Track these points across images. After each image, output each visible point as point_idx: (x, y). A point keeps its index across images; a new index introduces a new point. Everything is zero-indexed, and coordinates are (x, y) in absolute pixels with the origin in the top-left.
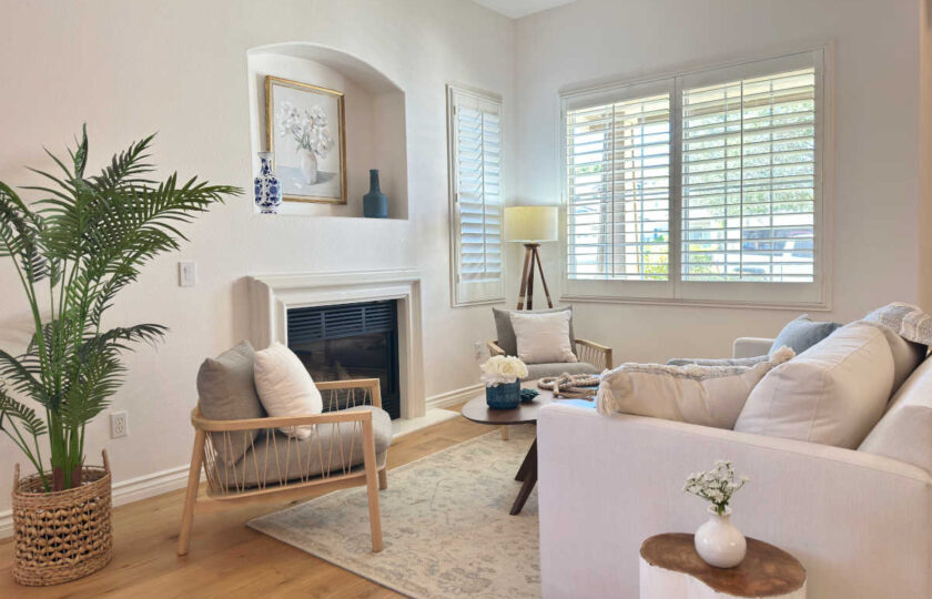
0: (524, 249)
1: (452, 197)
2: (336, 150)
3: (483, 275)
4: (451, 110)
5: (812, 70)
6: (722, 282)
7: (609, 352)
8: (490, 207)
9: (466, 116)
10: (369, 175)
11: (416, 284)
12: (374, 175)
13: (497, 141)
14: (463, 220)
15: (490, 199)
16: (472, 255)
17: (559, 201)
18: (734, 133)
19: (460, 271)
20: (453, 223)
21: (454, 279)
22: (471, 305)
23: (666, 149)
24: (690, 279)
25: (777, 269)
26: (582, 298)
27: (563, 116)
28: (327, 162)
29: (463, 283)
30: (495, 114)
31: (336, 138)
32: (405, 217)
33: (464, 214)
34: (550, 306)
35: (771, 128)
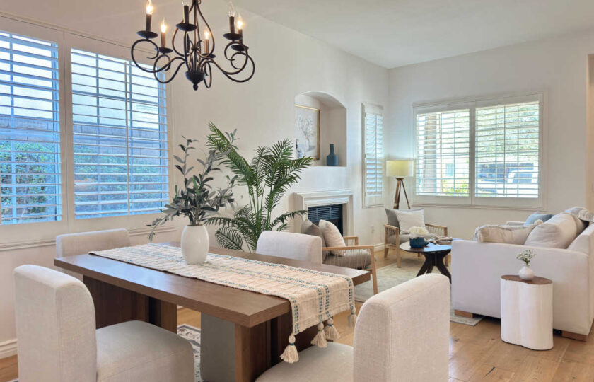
0: (396, 181)
1: (364, 156)
2: (316, 135)
3: (375, 193)
4: (364, 115)
5: (538, 102)
6: (493, 198)
7: (446, 229)
8: (379, 160)
9: (370, 118)
10: (329, 147)
11: (351, 197)
12: (332, 146)
13: (381, 128)
14: (368, 167)
15: (379, 156)
16: (371, 183)
17: (412, 157)
18: (500, 129)
19: (367, 191)
20: (363, 169)
21: (364, 194)
22: (370, 207)
23: (468, 135)
24: (479, 195)
25: (520, 192)
26: (427, 204)
27: (414, 117)
28: (313, 141)
29: (368, 196)
30: (380, 115)
31: (316, 130)
32: (345, 165)
33: (369, 164)
34: (409, 208)
35: (518, 127)
